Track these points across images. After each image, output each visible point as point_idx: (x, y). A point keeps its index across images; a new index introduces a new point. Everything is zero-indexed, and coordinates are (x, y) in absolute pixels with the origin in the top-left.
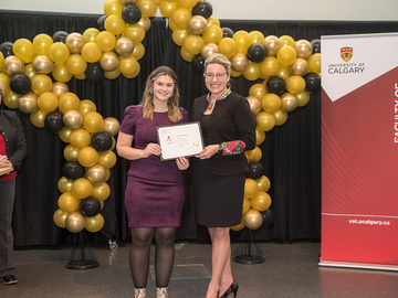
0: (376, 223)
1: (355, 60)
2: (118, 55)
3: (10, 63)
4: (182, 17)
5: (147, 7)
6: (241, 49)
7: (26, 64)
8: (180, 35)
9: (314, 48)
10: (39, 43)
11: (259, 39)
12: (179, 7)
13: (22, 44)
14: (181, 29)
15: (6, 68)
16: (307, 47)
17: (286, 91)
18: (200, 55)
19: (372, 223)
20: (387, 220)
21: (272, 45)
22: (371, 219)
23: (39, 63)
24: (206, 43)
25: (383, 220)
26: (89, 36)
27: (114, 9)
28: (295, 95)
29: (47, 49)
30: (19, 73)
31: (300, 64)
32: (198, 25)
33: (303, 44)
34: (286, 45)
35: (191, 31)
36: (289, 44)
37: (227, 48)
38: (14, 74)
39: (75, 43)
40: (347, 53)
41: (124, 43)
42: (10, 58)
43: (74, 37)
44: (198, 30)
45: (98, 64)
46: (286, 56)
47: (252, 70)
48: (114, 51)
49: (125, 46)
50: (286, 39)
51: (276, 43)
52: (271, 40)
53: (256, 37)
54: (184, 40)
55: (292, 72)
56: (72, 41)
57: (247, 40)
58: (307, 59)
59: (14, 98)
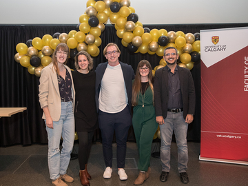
0: (233, 137)
1: (220, 43)
2: (87, 44)
3: (30, 50)
4: (121, 22)
5: (102, 17)
6: (155, 39)
7: (39, 51)
8: (121, 32)
9: (196, 37)
10: (45, 39)
11: (165, 33)
12: (120, 17)
13: (37, 41)
14: (121, 29)
15: (28, 53)
16: (192, 37)
17: (181, 62)
18: (131, 43)
19: (230, 137)
20: (239, 135)
21: (172, 36)
22: (230, 135)
23: (45, 50)
24: (135, 36)
25: (237, 135)
26: (72, 35)
27: (85, 19)
28: (185, 64)
29: (49, 42)
30: (35, 55)
31: (188, 47)
32: (130, 26)
33: (190, 36)
34: (180, 36)
35: (127, 30)
36: (182, 35)
37: (147, 38)
38: (32, 56)
39: (64, 38)
40: (215, 39)
41: (90, 38)
42: (31, 48)
43: (63, 35)
44: (130, 29)
45: (76, 49)
46: (180, 42)
47: (161, 51)
48: (85, 42)
49: (90, 39)
50: (180, 33)
51: (174, 35)
52: (171, 34)
53: (163, 32)
54: (123, 35)
55: (183, 51)
56: (62, 37)
57: (158, 34)
58: (192, 44)
59: (33, 69)
